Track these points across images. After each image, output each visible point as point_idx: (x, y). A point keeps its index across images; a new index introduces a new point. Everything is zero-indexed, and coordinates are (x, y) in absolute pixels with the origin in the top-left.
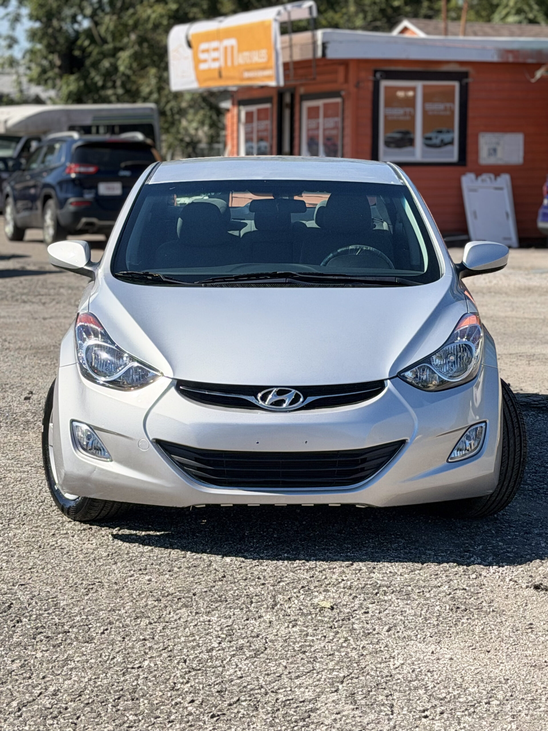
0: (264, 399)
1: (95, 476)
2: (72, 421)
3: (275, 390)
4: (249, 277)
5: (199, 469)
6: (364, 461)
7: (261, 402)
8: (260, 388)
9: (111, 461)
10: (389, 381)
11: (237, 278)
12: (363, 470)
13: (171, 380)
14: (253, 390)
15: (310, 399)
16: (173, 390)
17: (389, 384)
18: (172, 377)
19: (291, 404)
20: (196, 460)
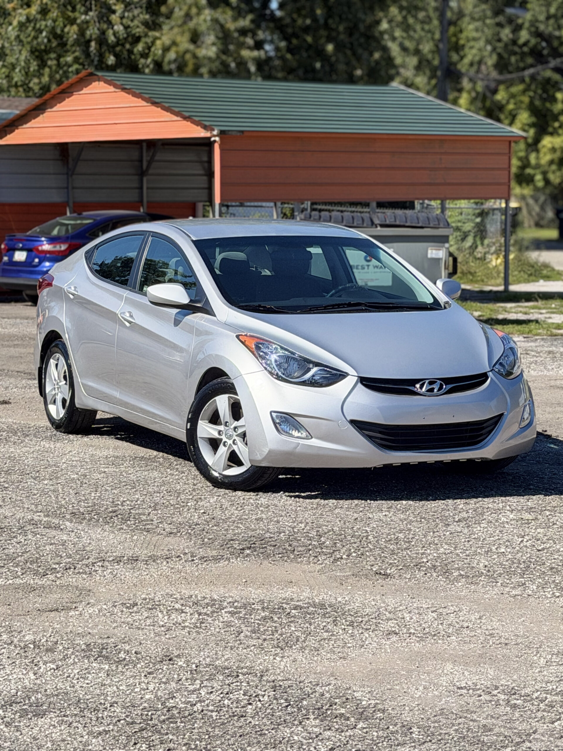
0: (421, 387)
1: (298, 449)
2: (271, 412)
3: (427, 381)
4: (333, 306)
5: (381, 439)
6: (483, 428)
7: (419, 390)
8: (417, 381)
9: (312, 438)
10: (490, 373)
11: (326, 308)
12: (482, 435)
13: (356, 378)
14: (413, 382)
15: (450, 386)
16: (359, 385)
17: (490, 374)
18: (356, 375)
19: (439, 390)
20: (380, 432)
